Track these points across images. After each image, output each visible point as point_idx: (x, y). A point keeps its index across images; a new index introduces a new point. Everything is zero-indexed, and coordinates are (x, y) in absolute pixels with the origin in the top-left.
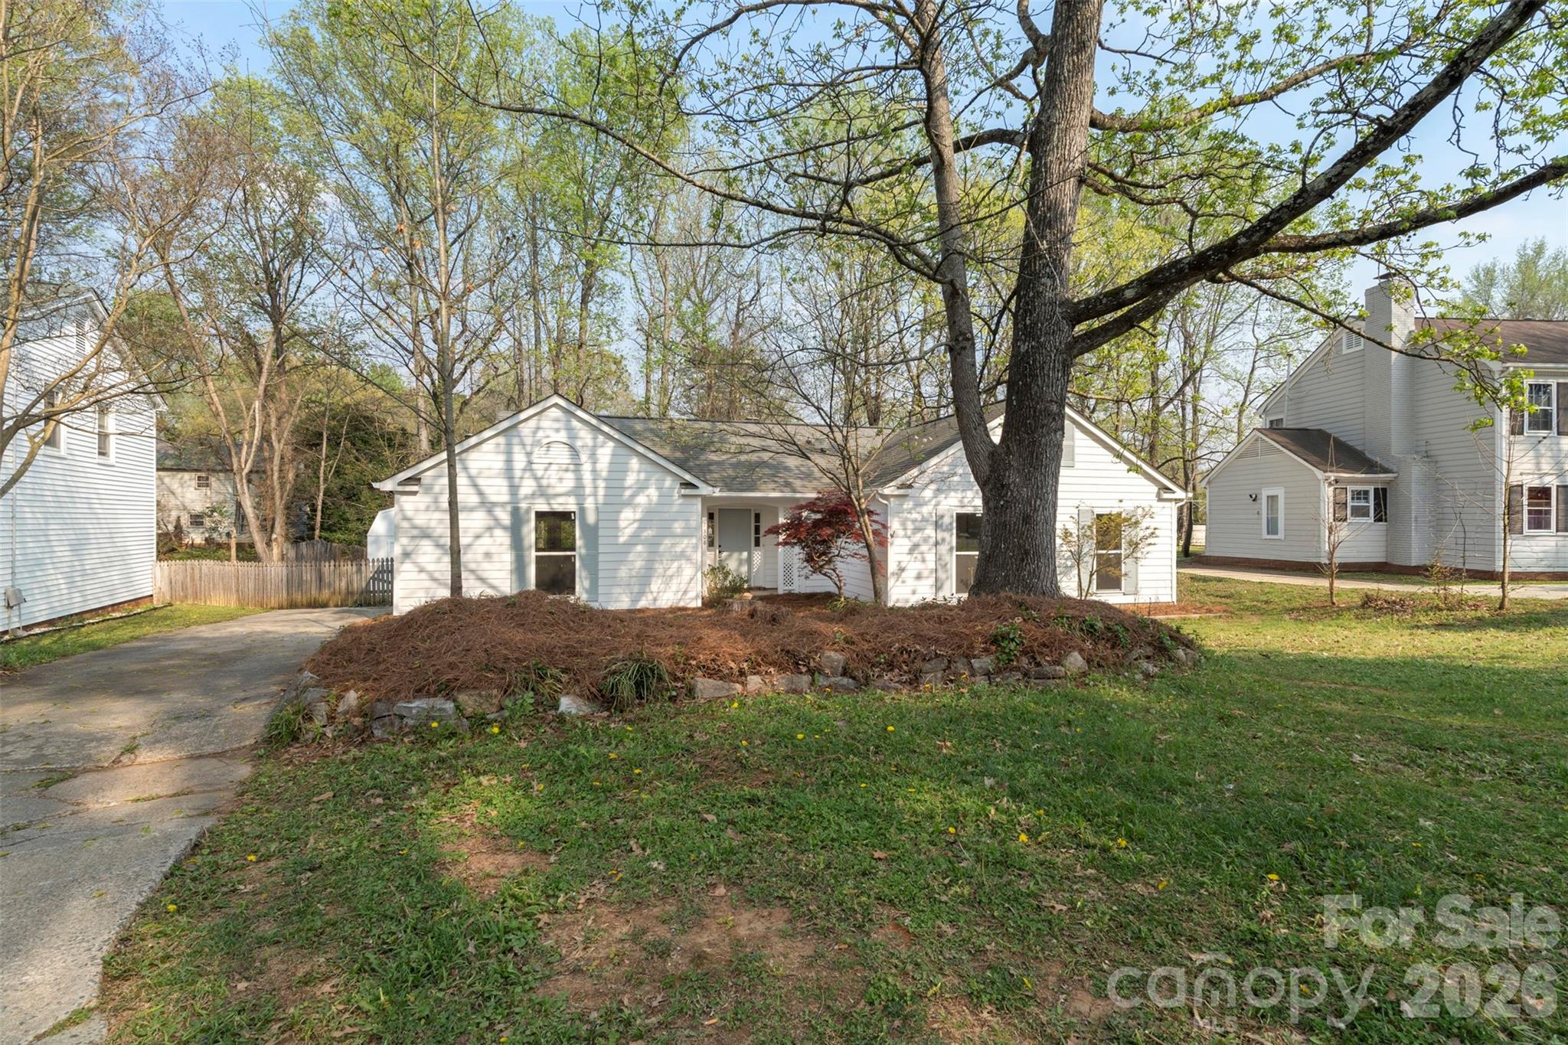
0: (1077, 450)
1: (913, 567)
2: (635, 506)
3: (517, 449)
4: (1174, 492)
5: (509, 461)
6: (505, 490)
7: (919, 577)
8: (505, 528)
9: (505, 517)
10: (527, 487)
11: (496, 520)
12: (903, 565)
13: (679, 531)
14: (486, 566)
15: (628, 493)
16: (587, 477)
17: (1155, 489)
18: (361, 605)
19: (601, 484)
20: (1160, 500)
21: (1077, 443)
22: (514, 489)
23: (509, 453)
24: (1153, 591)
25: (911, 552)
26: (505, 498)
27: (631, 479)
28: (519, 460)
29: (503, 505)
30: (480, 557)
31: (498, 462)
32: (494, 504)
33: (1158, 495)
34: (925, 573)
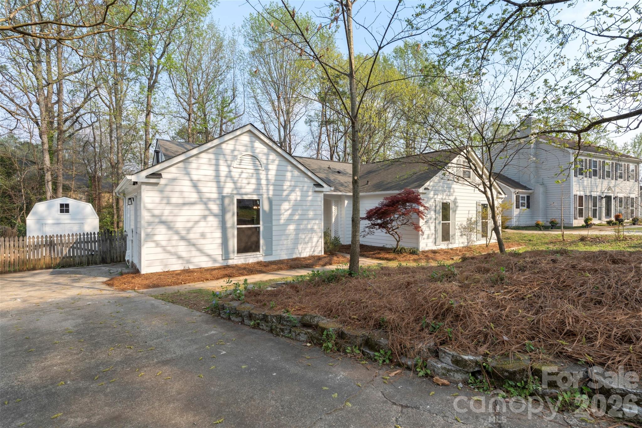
1: (427, 231)
2: (289, 201)
3: (221, 162)
4: (502, 195)
5: (217, 170)
6: (215, 190)
8: (215, 215)
9: (215, 208)
10: (228, 189)
11: (209, 210)
13: (310, 216)
14: (202, 241)
15: (285, 193)
16: (264, 182)
17: (496, 193)
18: (63, 267)
19: (271, 188)
20: (497, 198)
22: (220, 188)
23: (217, 165)
25: (426, 224)
26: (215, 196)
27: (287, 184)
28: (224, 170)
29: (214, 200)
30: (198, 236)
31: (211, 172)
32: (209, 199)
33: (497, 196)
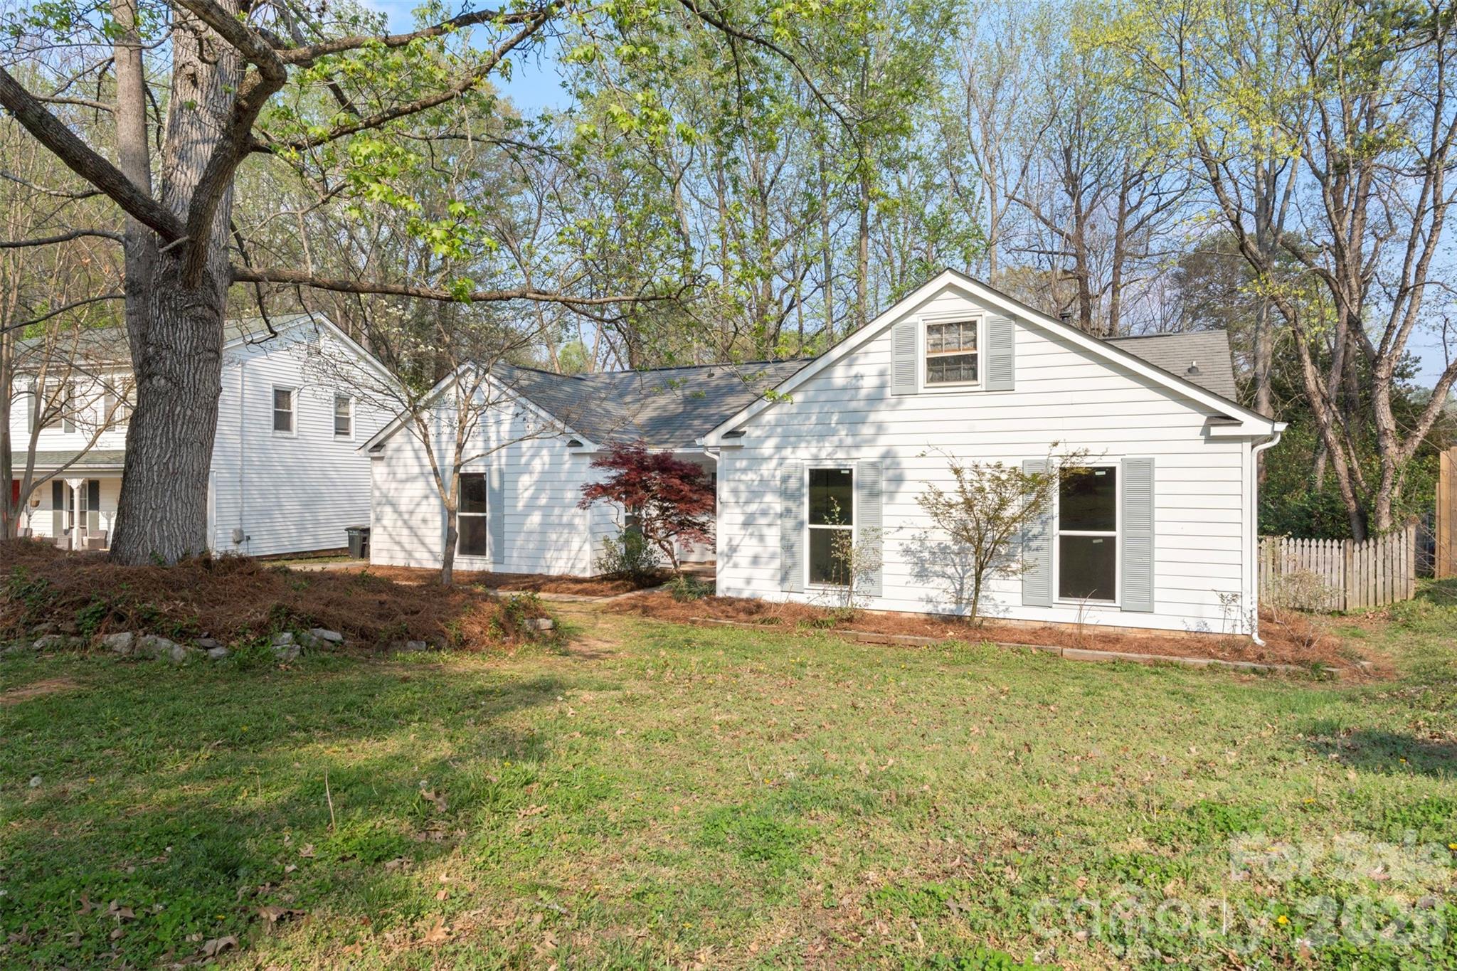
0: (1018, 362)
1: (749, 547)
2: (530, 473)
4: (1238, 423)
7: (755, 560)
8: (435, 495)
10: (450, 459)
11: (431, 488)
12: (735, 543)
13: (567, 501)
14: (425, 530)
16: (493, 443)
17: (1201, 419)
19: (504, 453)
20: (1210, 439)
21: (1018, 350)
24: (1191, 610)
25: (746, 524)
27: (527, 445)
30: (420, 521)
33: (1206, 430)
34: (765, 556)
